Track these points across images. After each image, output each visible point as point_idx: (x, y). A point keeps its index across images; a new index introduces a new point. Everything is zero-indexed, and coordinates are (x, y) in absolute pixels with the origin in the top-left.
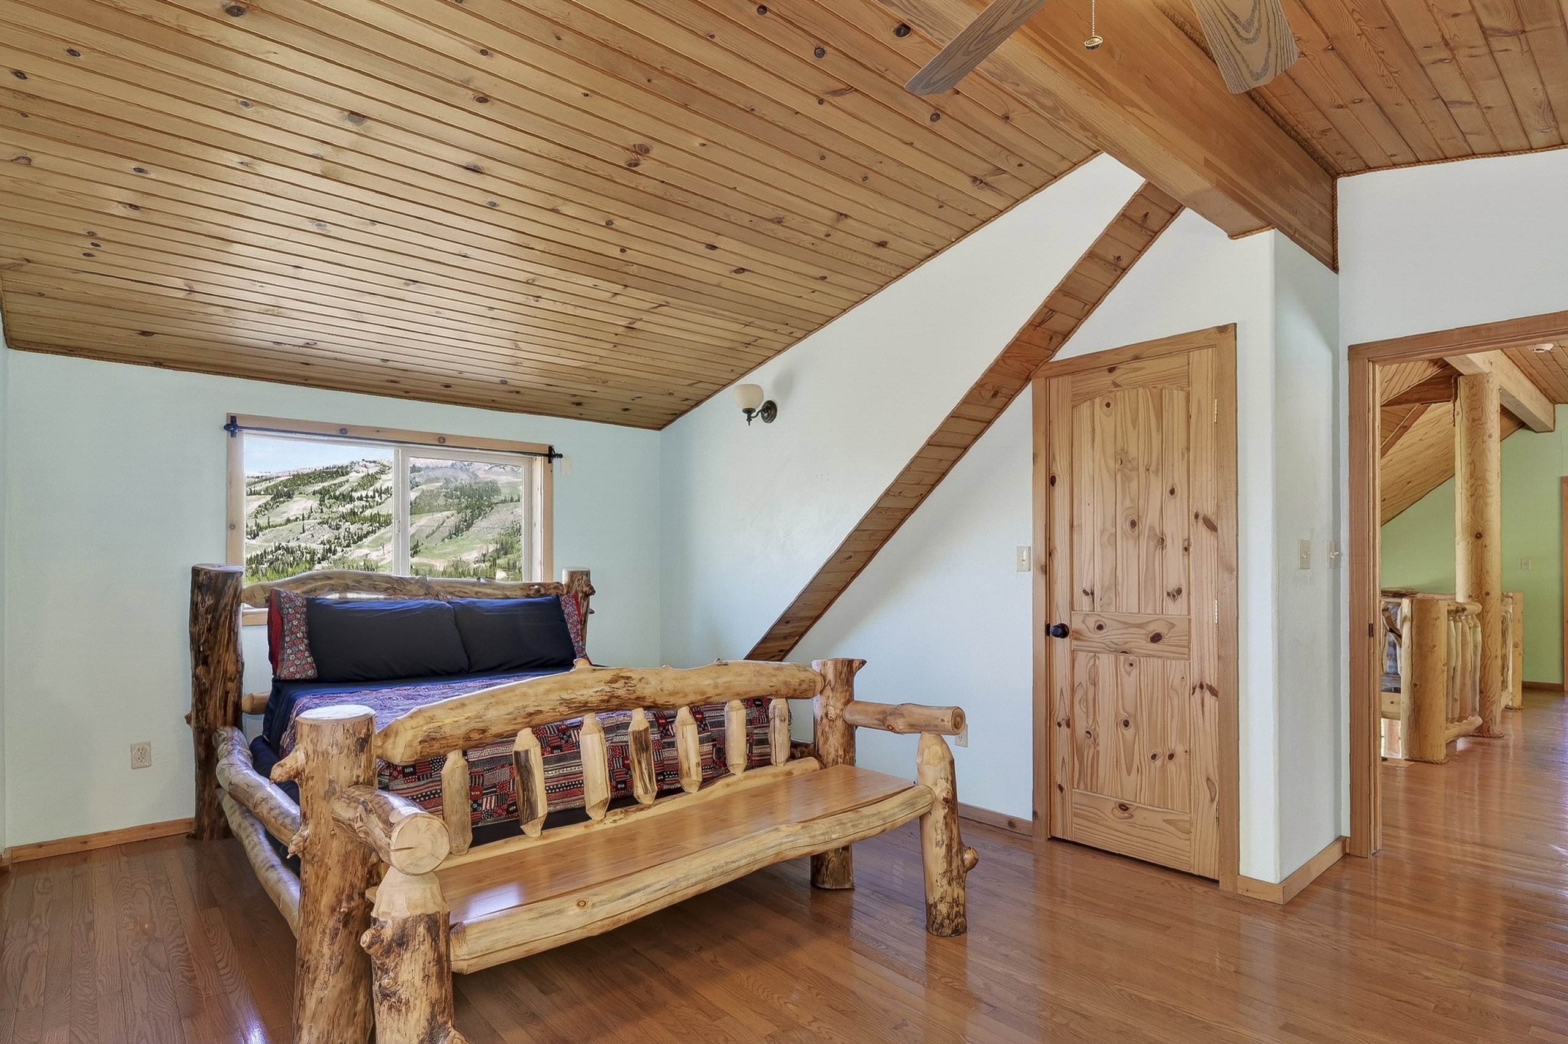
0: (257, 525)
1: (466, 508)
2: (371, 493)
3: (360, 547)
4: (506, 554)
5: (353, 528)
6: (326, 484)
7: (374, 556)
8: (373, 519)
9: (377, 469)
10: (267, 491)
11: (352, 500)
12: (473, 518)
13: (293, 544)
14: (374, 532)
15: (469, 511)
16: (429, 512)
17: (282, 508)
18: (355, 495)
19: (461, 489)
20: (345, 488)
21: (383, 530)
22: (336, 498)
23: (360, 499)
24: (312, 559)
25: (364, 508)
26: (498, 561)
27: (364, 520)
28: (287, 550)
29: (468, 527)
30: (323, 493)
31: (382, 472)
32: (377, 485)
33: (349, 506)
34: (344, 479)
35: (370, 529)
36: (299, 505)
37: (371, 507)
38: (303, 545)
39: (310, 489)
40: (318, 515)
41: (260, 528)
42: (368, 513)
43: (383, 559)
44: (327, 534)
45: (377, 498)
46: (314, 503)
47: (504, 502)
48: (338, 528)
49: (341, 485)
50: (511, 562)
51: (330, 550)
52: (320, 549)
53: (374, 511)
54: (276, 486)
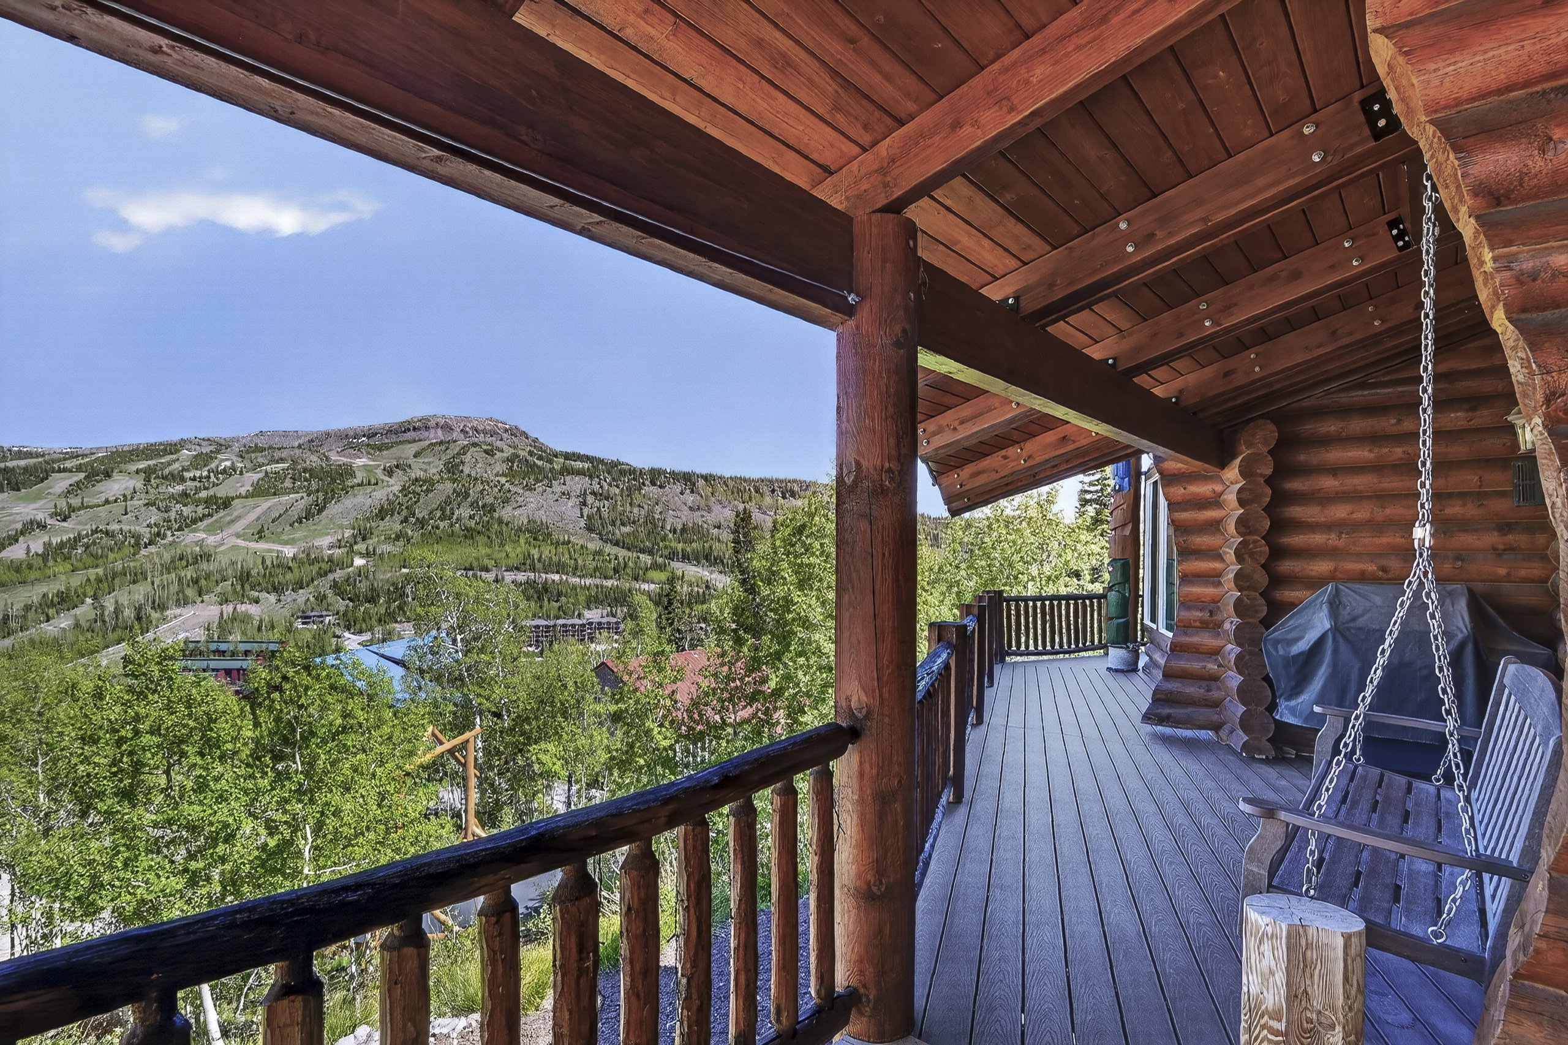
0: (70, 506)
1: (318, 491)
2: (205, 474)
3: (195, 531)
4: (364, 539)
5: (187, 511)
6: (151, 463)
7: (211, 540)
8: (208, 502)
9: (212, 448)
10: (79, 469)
11: (183, 480)
12: (326, 501)
13: (115, 527)
14: (210, 515)
15: (320, 494)
16: (275, 494)
17: (100, 487)
18: (187, 475)
19: (311, 471)
20: (176, 466)
21: (222, 513)
22: (165, 478)
23: (194, 479)
24: (137, 544)
25: (197, 490)
26: (355, 547)
27: (197, 503)
28: (107, 533)
29: (320, 511)
30: (148, 473)
31: (218, 452)
32: (213, 466)
33: (180, 488)
34: (174, 457)
35: (206, 511)
36: (117, 485)
37: (206, 489)
38: (126, 528)
39: (133, 467)
40: (143, 496)
41: (72, 509)
42: (203, 494)
43: (222, 544)
44: (154, 516)
45: (213, 479)
46: (138, 483)
47: (359, 485)
48: (167, 510)
49: (169, 464)
50: (371, 548)
51: (158, 534)
52: (146, 534)
53: (211, 492)
54: (91, 463)
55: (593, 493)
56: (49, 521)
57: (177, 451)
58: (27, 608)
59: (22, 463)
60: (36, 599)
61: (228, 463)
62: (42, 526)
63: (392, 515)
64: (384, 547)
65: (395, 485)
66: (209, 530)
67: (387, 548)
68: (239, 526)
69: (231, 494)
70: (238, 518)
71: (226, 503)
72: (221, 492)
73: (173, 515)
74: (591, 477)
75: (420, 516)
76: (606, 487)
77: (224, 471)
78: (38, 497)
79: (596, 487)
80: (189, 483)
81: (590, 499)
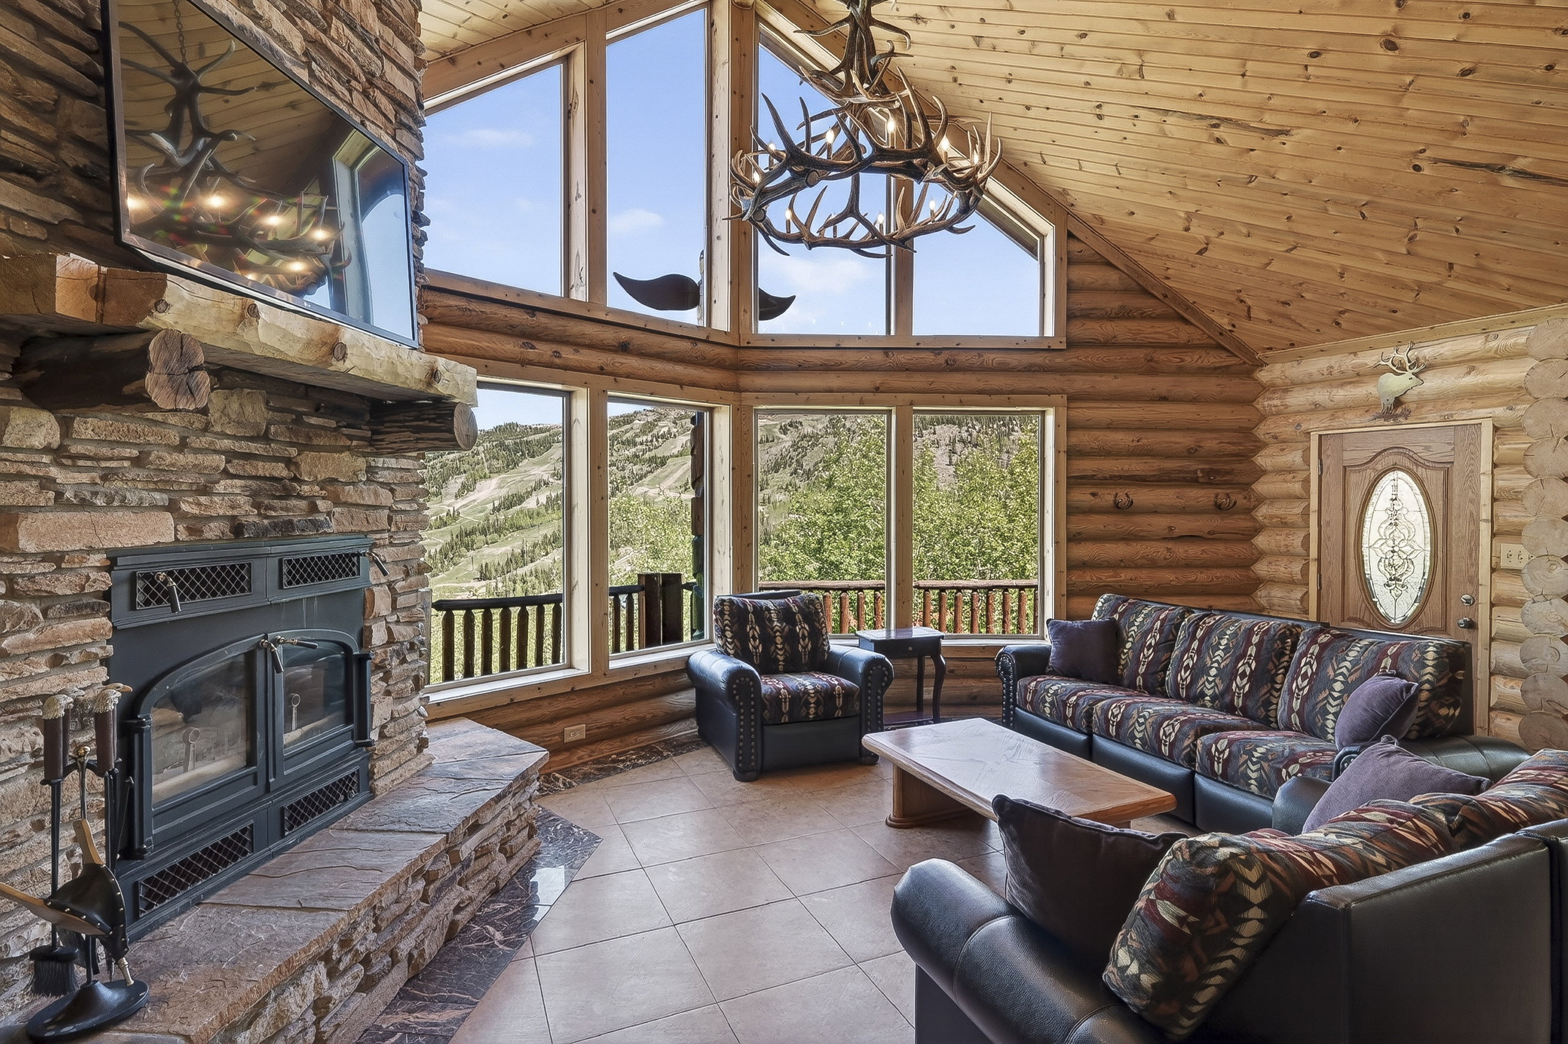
55: (962, 441)
56: (551, 480)
57: (632, 421)
58: (535, 545)
59: (537, 437)
60: (540, 539)
61: (666, 429)
62: (546, 484)
63: (785, 468)
64: (777, 496)
65: (787, 440)
66: (652, 485)
67: (780, 497)
68: (670, 482)
69: (667, 454)
70: (672, 473)
71: (663, 462)
72: (659, 453)
73: (627, 473)
74: (960, 426)
75: (806, 468)
76: (975, 433)
77: (663, 436)
78: (544, 462)
79: (965, 435)
80: (639, 447)
81: (959, 447)
